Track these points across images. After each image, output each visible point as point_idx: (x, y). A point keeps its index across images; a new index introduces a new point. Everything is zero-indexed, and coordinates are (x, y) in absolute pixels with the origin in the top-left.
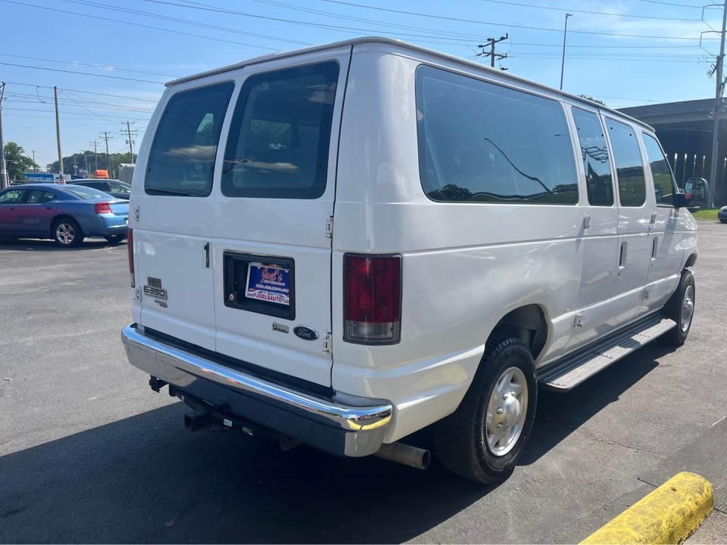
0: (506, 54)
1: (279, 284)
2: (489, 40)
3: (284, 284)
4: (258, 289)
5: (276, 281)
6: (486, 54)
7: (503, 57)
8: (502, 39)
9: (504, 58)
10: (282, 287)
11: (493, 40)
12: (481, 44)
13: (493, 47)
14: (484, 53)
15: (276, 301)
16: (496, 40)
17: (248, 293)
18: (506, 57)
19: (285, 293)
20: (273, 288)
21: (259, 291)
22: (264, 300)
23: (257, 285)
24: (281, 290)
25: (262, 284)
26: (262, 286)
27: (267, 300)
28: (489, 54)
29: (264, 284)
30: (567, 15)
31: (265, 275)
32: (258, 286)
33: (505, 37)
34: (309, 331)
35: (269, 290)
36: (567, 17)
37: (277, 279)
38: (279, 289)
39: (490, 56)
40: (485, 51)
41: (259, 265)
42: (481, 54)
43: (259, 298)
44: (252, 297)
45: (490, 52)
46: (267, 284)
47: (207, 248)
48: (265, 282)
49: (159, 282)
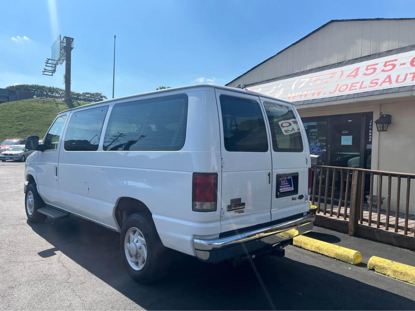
1: (287, 184)
3: (288, 184)
4: (281, 188)
5: (286, 183)
19: (289, 187)
20: (285, 186)
21: (281, 189)
29: (282, 185)
31: (282, 182)
34: (302, 196)
35: (285, 187)
38: (287, 186)
46: (283, 185)
47: (269, 175)
48: (283, 184)
49: (240, 199)
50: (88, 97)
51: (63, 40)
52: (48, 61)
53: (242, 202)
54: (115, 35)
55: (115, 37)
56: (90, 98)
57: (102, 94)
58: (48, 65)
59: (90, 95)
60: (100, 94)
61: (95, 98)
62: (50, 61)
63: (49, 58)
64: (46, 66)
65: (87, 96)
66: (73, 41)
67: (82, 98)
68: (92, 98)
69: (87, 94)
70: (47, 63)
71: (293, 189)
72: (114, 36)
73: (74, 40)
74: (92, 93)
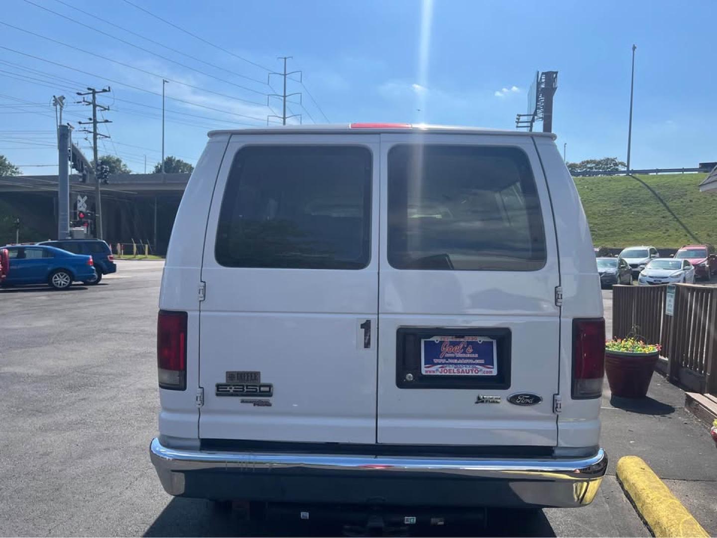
0: (109, 107)
1: (468, 356)
2: (89, 89)
3: (477, 356)
4: (440, 364)
5: (464, 352)
6: (87, 103)
7: (105, 109)
8: (104, 91)
9: (107, 111)
10: (474, 359)
11: (93, 90)
12: (80, 92)
13: (94, 98)
14: (84, 101)
15: (470, 374)
16: (97, 90)
17: (425, 370)
18: (108, 109)
20: (460, 361)
22: (452, 374)
23: (434, 360)
24: (474, 362)
25: (443, 358)
26: (444, 361)
27: (456, 374)
28: (90, 103)
29: (447, 359)
30: (164, 81)
31: (446, 349)
32: (436, 361)
33: (108, 90)
34: (531, 396)
35: (456, 364)
36: (164, 83)
37: (464, 351)
38: (471, 361)
39: (92, 105)
40: (86, 100)
41: (436, 339)
42: (81, 102)
43: (443, 374)
44: (432, 374)
45: (91, 101)
46: (451, 358)
47: (366, 326)
48: (447, 355)
49: (255, 376)
50: (591, 168)
51: (541, 79)
52: (518, 119)
53: (263, 380)
54: (634, 45)
55: (634, 48)
56: (594, 170)
57: (616, 158)
58: (520, 125)
59: (594, 163)
60: (613, 160)
61: (603, 169)
62: (522, 119)
63: (519, 114)
64: (517, 127)
65: (589, 166)
66: (556, 76)
67: (579, 171)
68: (600, 168)
69: (588, 162)
70: (518, 122)
71: (494, 372)
72: (632, 46)
73: (558, 75)
74: (598, 159)
